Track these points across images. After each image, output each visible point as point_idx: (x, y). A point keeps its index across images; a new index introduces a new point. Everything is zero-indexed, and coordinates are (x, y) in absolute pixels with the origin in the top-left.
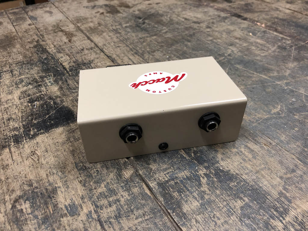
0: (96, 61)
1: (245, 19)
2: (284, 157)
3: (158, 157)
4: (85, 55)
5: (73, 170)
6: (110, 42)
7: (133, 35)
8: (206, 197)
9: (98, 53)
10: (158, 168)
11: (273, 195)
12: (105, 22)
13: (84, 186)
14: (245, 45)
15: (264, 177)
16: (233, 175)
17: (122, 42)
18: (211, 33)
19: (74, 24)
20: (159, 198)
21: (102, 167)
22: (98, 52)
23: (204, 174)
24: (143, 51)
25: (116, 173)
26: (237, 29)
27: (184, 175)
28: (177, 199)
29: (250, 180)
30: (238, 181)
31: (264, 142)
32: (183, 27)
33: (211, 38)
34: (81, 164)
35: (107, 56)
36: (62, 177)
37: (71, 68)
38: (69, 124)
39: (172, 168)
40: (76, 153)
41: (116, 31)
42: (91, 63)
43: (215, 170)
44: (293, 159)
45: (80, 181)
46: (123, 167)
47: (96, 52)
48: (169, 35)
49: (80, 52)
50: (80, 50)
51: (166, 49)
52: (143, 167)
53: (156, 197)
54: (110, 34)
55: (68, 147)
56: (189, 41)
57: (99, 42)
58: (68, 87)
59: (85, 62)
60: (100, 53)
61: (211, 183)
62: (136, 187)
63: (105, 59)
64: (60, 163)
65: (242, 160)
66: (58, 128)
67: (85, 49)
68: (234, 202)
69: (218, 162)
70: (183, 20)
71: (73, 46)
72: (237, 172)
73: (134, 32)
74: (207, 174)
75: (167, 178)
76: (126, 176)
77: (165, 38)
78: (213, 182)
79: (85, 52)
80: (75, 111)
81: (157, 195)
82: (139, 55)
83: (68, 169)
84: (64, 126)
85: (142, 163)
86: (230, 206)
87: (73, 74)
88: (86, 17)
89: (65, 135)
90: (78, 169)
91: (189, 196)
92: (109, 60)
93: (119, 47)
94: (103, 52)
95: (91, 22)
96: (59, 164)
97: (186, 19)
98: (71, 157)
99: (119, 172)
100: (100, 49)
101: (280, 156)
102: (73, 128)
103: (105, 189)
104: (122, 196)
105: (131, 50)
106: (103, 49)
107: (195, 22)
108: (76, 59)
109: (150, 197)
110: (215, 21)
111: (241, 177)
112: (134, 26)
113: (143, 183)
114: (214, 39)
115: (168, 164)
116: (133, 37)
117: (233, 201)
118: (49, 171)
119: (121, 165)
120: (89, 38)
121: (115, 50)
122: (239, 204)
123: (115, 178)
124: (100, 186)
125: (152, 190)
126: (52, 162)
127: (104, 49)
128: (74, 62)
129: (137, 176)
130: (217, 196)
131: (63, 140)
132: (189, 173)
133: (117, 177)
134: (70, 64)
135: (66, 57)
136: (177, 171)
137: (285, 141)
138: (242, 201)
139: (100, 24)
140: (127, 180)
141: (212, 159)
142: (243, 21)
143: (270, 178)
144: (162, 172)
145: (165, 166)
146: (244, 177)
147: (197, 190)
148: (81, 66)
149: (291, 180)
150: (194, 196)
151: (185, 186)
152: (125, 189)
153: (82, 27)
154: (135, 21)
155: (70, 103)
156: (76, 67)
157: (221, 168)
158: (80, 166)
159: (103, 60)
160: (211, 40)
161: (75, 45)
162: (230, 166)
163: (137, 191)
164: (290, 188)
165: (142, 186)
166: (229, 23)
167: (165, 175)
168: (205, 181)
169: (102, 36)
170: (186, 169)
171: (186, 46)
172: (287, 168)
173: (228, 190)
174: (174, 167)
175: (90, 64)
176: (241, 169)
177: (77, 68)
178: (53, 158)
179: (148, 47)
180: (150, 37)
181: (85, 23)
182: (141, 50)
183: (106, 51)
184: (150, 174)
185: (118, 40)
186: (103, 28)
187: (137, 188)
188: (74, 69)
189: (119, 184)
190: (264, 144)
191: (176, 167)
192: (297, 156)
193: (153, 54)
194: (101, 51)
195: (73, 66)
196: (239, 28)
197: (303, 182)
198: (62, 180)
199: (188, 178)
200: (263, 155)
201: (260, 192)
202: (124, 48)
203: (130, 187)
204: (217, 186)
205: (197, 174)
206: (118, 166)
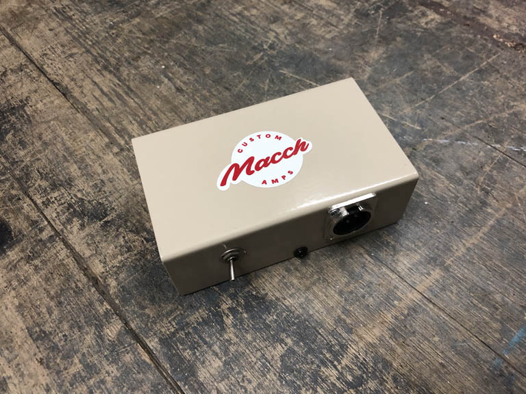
0: (33, 100)
3: (157, 292)
4: (11, 86)
5: (26, 342)
6: (54, 47)
7: (97, 19)
8: (232, 349)
11: (327, 327)
13: (48, 367)
14: (299, 15)
15: (317, 297)
16: (271, 301)
17: (76, 43)
20: (163, 364)
21: (71, 327)
22: (35, 74)
23: (229, 308)
24: (119, 59)
25: (95, 333)
28: (189, 361)
33: (239, 8)
34: (38, 329)
35: (52, 81)
36: (10, 359)
38: (4, 252)
40: (25, 309)
43: (245, 298)
44: (361, 254)
45: (40, 361)
46: (104, 320)
47: (30, 76)
48: (163, 11)
51: (160, 47)
54: (53, 25)
55: (10, 299)
56: (200, 21)
57: (33, 49)
60: (39, 76)
62: (128, 353)
63: (50, 92)
64: (2, 333)
65: (286, 271)
68: (273, 349)
69: (249, 283)
73: (96, 11)
74: (233, 307)
75: (174, 328)
76: (110, 337)
77: (156, 19)
78: (242, 322)
79: (9, 80)
80: (11, 222)
81: (161, 361)
82: (110, 72)
83: (17, 342)
85: (133, 307)
86: (266, 358)
89: (2, 277)
90: (33, 339)
92: (58, 92)
93: (71, 55)
94: (45, 74)
98: (19, 319)
99: (98, 332)
100: (36, 66)
102: (13, 260)
103: (80, 365)
104: (107, 372)
105: (96, 59)
109: (150, 365)
114: (246, 8)
116: (96, 25)
117: (270, 348)
119: (102, 318)
120: (13, 42)
121: (66, 64)
123: (95, 344)
124: (72, 362)
125: (153, 352)
127: (45, 67)
130: (248, 344)
133: (97, 341)
138: (283, 345)
143: (325, 297)
147: (218, 339)
149: (354, 294)
150: (214, 351)
151: (201, 337)
152: (111, 360)
157: (254, 293)
158: (36, 332)
159: (46, 94)
160: (240, 13)
162: (267, 285)
163: (129, 359)
164: (352, 309)
165: (136, 349)
167: (170, 322)
170: (201, 304)
171: (196, 34)
172: (351, 273)
173: (264, 329)
175: (22, 107)
179: (126, 48)
180: (128, 20)
182: (115, 58)
183: (49, 70)
184: (147, 325)
186: (36, 10)
189: (102, 353)
193: (136, 64)
194: (40, 73)
198: (11, 363)
202: (81, 59)
203: (118, 355)
204: (248, 326)
205: (218, 312)
206: (97, 321)
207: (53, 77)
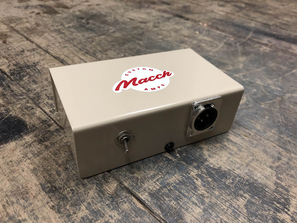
0: (42, 63)
1: (187, 19)
2: (266, 146)
3: (141, 163)
4: (27, 57)
5: (39, 193)
6: (54, 43)
7: (79, 34)
8: (207, 200)
9: (42, 54)
10: (144, 176)
11: (270, 187)
12: (44, 22)
13: (59, 212)
14: (195, 42)
15: (256, 169)
16: (225, 171)
17: (68, 43)
18: (160, 32)
19: (6, 24)
20: (155, 211)
21: (77, 185)
23: (196, 175)
24: (94, 50)
25: (96, 189)
26: (183, 28)
27: (176, 180)
28: (175, 208)
29: (243, 174)
30: (232, 177)
31: (243, 133)
32: (130, 27)
33: (161, 37)
34: (49, 185)
35: (54, 57)
36: (25, 206)
37: (11, 72)
38: (22, 136)
39: (160, 173)
40: (38, 172)
41: (59, 32)
42: (37, 65)
43: (206, 169)
44: (275, 146)
45: (52, 207)
46: (103, 180)
47: (40, 53)
48: (118, 35)
49: (19, 53)
50: (19, 51)
51: (119, 48)
52: (127, 178)
53: (151, 212)
54: (53, 35)
55: (26, 165)
56: (140, 40)
57: (41, 43)
58: (12, 93)
59: (28, 65)
61: (206, 185)
62: (125, 203)
63: (52, 60)
64: (19, 187)
65: (229, 154)
66: (8, 143)
67: (26, 51)
68: (237, 201)
69: (206, 160)
70: (129, 20)
71: (10, 47)
72: (228, 167)
73: (79, 32)
74: (199, 174)
75: (159, 186)
76: (109, 192)
77: (115, 37)
78: (209, 183)
79: (26, 54)
80: (27, 120)
81: (153, 208)
82: (90, 55)
83: (32, 193)
84: (15, 140)
85: (124, 172)
86: (234, 206)
87: (16, 78)
88: (20, 17)
89: (20, 151)
90: (45, 192)
91: (188, 203)
92: (57, 61)
93: (65, 47)
94: (49, 53)
95: (27, 22)
96: (18, 189)
97: (131, 19)
98: (33, 178)
99: (99, 188)
100: (43, 50)
101: (262, 146)
102: (29, 142)
103: (87, 211)
104: (110, 216)
105: (81, 50)
106: (47, 50)
107: (141, 22)
108: (16, 62)
109: (145, 211)
110: (160, 21)
111: (233, 172)
112: (78, 26)
113: (132, 197)
114: (164, 37)
115: (154, 170)
116: (80, 36)
117: (234, 200)
118: (5, 201)
119: (101, 179)
120: (27, 39)
121: (62, 50)
122: (241, 202)
123: (97, 196)
124: (80, 209)
125: (145, 202)
126: (9, 188)
127: (49, 50)
128: (14, 65)
129: (123, 189)
130: (217, 197)
131: (17, 157)
132: (180, 176)
133: (99, 194)
134: (10, 68)
135: (4, 60)
136: (167, 176)
137: (262, 130)
138: (244, 198)
139: (38, 25)
140: (112, 195)
141: (199, 158)
142: (185, 21)
143: (261, 169)
144: (150, 180)
145: (152, 173)
146: (237, 173)
147: (194, 194)
148: (25, 69)
149: (280, 168)
150: (193, 202)
151: (180, 192)
152: (112, 207)
153: (17, 28)
154: (77, 21)
155: (19, 112)
156: (18, 71)
157: (212, 166)
158: (48, 187)
159: (50, 61)
160: (162, 39)
161: (11, 46)
162: (220, 162)
163: (127, 207)
164: (282, 177)
165: (132, 200)
166: (174, 23)
167: (154, 182)
168: (200, 183)
169: (43, 37)
170: (176, 172)
171: (139, 44)
172: (273, 157)
173: (226, 188)
174: (162, 173)
175: (35, 66)
176: (232, 164)
177: (20, 72)
178: (8, 182)
179: (98, 46)
180: (98, 36)
181: (19, 24)
182: (92, 50)
183: (51, 52)
184: (137, 184)
185: (63, 40)
186: (42, 28)
187: (127, 204)
188: (16, 72)
189: (104, 203)
190: (244, 136)
191: (164, 172)
192: (277, 143)
193: (105, 53)
194: (46, 53)
195: (14, 69)
196: (185, 27)
197: (291, 168)
198: (26, 209)
199: (181, 183)
200: (247, 146)
201: (257, 186)
202: (71, 49)
203: (117, 204)
204: (214, 186)
205: (189, 177)
206: (97, 180)
207: (54, 55)
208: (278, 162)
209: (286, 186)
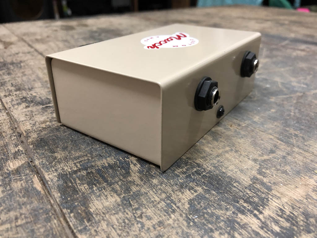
0: (29, 62)
2: (257, 138)
3: (71, 144)
6: (54, 48)
8: (134, 189)
9: (34, 55)
10: (66, 156)
12: (56, 36)
15: (229, 161)
20: (54, 193)
27: (105, 163)
29: (207, 165)
30: (188, 166)
31: (230, 123)
39: (89, 155)
41: (65, 41)
50: (14, 54)
54: (58, 43)
59: (14, 62)
61: (145, 171)
62: (21, 181)
67: (21, 53)
71: (8, 51)
72: (189, 156)
75: (77, 168)
76: (10, 168)
79: (19, 55)
81: (53, 190)
85: (44, 151)
100: (39, 53)
101: (252, 137)
106: (42, 52)
108: (4, 60)
109: (39, 192)
111: (193, 161)
112: (88, 37)
115: (84, 151)
119: (10, 155)
122: (188, 195)
129: (29, 166)
130: (153, 187)
132: (114, 160)
136: (96, 159)
137: (260, 122)
138: (193, 192)
139: (48, 37)
140: (11, 172)
143: (238, 162)
144: (71, 161)
146: (198, 162)
147: (121, 180)
148: (8, 65)
149: (269, 162)
150: (113, 189)
151: (102, 177)
153: (27, 39)
154: (90, 34)
163: (20, 185)
164: (268, 172)
165: (32, 179)
168: (137, 169)
169: (47, 44)
170: (111, 155)
172: (263, 149)
175: (20, 63)
176: (195, 152)
181: (32, 36)
184: (51, 163)
191: (95, 154)
192: (276, 136)
199: (111, 166)
200: (228, 136)
201: (222, 179)
203: (10, 181)
204: (155, 173)
205: (125, 161)
208: (269, 155)
209: (270, 182)
